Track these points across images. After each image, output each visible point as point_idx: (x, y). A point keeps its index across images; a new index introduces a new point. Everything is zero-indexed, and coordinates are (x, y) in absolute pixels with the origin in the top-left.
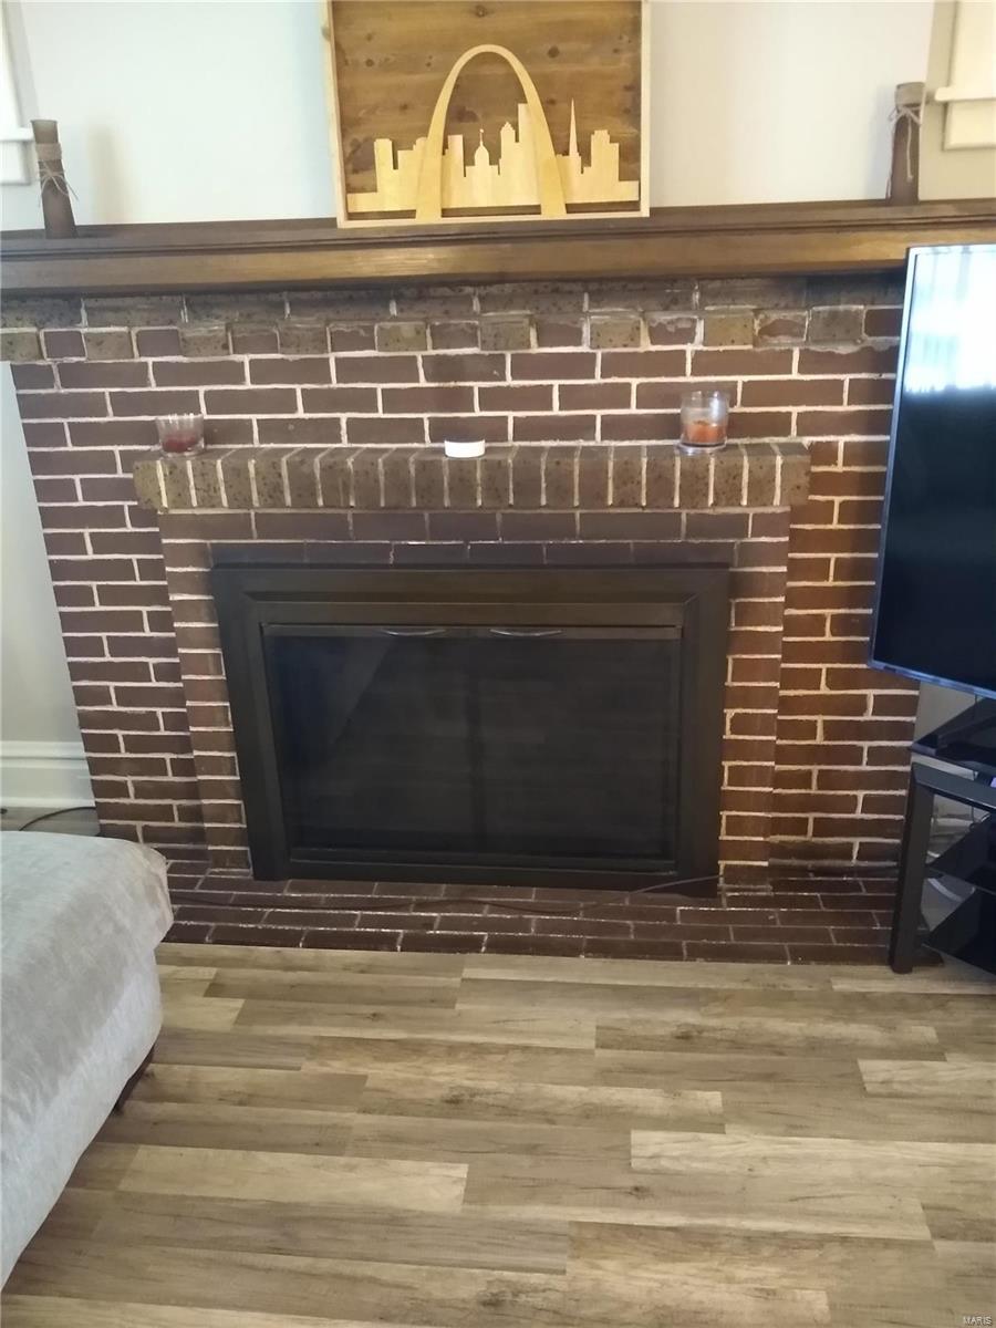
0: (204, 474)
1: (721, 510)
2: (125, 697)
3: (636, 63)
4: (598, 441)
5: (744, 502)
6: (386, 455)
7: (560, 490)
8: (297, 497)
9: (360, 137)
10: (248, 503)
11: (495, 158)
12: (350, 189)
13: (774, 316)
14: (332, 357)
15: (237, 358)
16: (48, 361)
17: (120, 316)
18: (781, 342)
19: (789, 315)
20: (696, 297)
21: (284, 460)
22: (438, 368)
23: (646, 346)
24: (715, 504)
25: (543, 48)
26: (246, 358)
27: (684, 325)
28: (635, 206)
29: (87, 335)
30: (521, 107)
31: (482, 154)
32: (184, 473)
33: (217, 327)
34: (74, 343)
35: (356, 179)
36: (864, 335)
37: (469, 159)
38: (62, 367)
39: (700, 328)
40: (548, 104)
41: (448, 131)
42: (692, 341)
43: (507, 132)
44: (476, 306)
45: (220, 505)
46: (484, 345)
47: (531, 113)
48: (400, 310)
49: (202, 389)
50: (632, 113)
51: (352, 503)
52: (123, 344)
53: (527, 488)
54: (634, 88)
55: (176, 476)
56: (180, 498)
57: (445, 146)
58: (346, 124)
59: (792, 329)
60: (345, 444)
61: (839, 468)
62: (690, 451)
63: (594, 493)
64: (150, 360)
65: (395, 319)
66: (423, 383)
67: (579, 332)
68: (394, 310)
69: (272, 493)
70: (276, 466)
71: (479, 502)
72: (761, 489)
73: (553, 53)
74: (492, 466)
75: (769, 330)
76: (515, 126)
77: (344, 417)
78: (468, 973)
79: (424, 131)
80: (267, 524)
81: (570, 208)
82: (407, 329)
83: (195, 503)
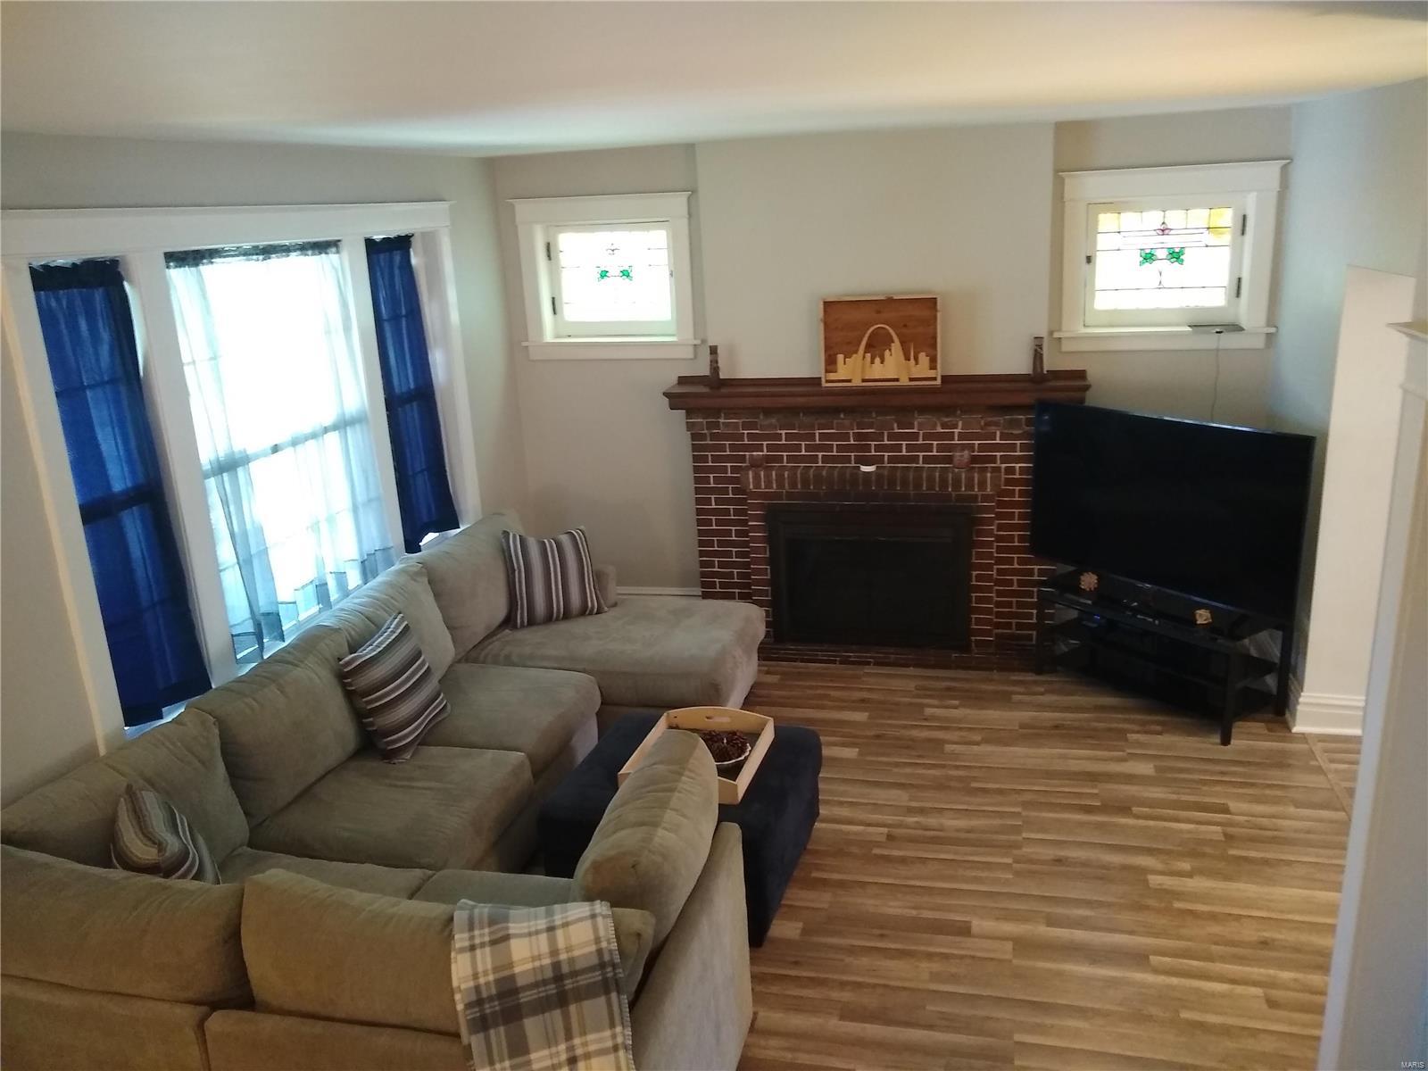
0: (768, 477)
1: (967, 493)
2: (721, 565)
3: (935, 329)
4: (921, 465)
5: (976, 490)
6: (837, 470)
7: (905, 483)
8: (803, 486)
9: (832, 353)
10: (783, 487)
11: (882, 362)
12: (827, 371)
13: (990, 419)
14: (817, 432)
15: (781, 432)
16: (706, 431)
17: (736, 415)
18: (992, 429)
19: (995, 419)
20: (959, 412)
21: (799, 472)
22: (858, 437)
23: (940, 430)
24: (965, 491)
25: (901, 326)
26: (783, 432)
27: (954, 422)
28: (935, 379)
29: (723, 423)
30: (893, 344)
31: (877, 360)
32: (760, 476)
33: (774, 421)
34: (717, 425)
35: (829, 368)
36: (1024, 426)
37: (872, 362)
38: (711, 434)
39: (960, 423)
40: (902, 343)
41: (865, 352)
42: (956, 428)
43: (887, 352)
44: (874, 415)
45: (772, 488)
46: (876, 429)
47: (896, 346)
48: (845, 415)
49: (765, 443)
50: (934, 346)
51: (824, 488)
52: (736, 426)
53: (892, 482)
54: (935, 338)
55: (757, 477)
56: (757, 485)
57: (864, 357)
58: (828, 348)
59: (996, 424)
60: (820, 464)
61: (1017, 476)
62: (957, 470)
63: (918, 485)
64: (746, 432)
65: (843, 419)
66: (852, 442)
67: (913, 424)
68: (842, 416)
69: (793, 484)
70: (795, 474)
71: (873, 488)
72: (982, 484)
73: (905, 326)
74: (878, 474)
75: (987, 424)
76: (890, 350)
77: (820, 454)
78: (866, 671)
79: (856, 352)
80: (790, 496)
81: (911, 380)
82: (847, 422)
83: (763, 487)
